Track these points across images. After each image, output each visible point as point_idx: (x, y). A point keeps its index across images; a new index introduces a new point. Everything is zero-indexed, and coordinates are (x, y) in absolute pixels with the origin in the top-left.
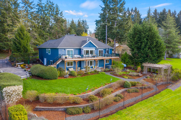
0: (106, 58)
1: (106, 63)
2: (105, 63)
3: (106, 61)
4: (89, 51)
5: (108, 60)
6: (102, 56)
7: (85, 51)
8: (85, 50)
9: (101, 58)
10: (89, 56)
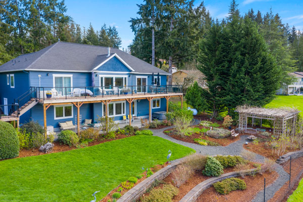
0: (153, 95)
1: (154, 106)
2: (151, 108)
3: (154, 102)
4: (114, 80)
5: (158, 101)
6: (144, 91)
7: (102, 78)
8: (104, 76)
9: (141, 95)
10: (113, 92)
